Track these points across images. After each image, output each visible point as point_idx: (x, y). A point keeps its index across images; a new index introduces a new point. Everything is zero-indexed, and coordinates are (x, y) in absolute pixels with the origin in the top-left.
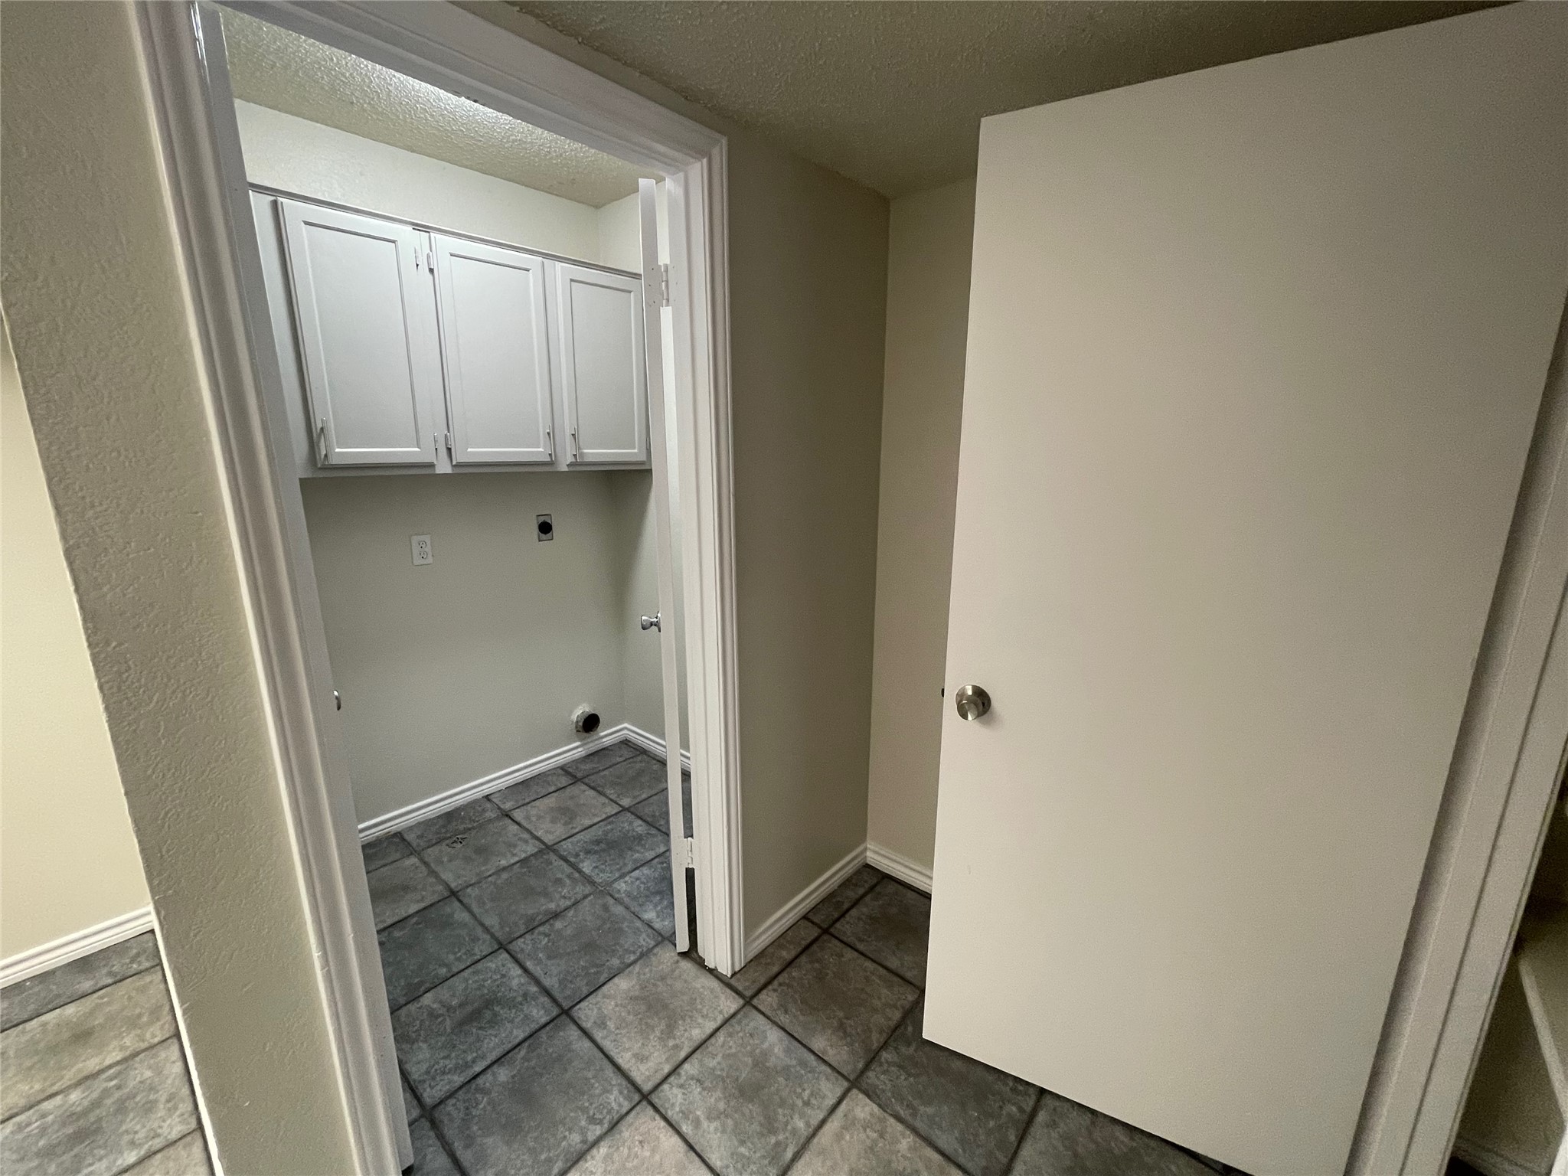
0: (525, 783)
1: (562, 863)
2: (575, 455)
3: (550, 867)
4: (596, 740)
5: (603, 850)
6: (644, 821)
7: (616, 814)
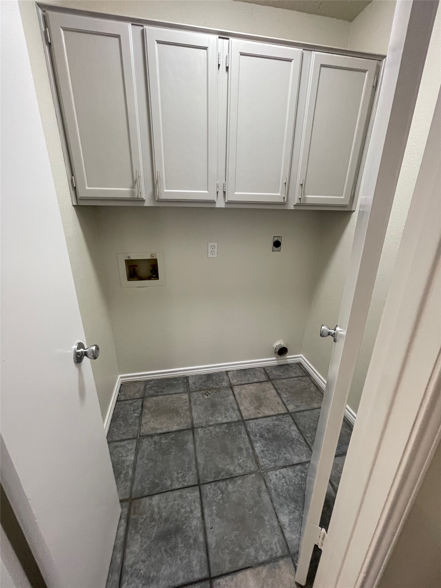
0: (245, 371)
1: (246, 436)
2: (300, 199)
3: (240, 436)
4: (285, 359)
5: (269, 439)
6: (298, 428)
7: (283, 414)
